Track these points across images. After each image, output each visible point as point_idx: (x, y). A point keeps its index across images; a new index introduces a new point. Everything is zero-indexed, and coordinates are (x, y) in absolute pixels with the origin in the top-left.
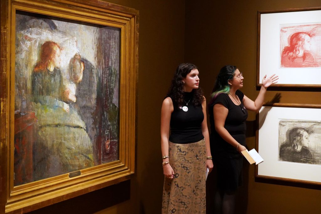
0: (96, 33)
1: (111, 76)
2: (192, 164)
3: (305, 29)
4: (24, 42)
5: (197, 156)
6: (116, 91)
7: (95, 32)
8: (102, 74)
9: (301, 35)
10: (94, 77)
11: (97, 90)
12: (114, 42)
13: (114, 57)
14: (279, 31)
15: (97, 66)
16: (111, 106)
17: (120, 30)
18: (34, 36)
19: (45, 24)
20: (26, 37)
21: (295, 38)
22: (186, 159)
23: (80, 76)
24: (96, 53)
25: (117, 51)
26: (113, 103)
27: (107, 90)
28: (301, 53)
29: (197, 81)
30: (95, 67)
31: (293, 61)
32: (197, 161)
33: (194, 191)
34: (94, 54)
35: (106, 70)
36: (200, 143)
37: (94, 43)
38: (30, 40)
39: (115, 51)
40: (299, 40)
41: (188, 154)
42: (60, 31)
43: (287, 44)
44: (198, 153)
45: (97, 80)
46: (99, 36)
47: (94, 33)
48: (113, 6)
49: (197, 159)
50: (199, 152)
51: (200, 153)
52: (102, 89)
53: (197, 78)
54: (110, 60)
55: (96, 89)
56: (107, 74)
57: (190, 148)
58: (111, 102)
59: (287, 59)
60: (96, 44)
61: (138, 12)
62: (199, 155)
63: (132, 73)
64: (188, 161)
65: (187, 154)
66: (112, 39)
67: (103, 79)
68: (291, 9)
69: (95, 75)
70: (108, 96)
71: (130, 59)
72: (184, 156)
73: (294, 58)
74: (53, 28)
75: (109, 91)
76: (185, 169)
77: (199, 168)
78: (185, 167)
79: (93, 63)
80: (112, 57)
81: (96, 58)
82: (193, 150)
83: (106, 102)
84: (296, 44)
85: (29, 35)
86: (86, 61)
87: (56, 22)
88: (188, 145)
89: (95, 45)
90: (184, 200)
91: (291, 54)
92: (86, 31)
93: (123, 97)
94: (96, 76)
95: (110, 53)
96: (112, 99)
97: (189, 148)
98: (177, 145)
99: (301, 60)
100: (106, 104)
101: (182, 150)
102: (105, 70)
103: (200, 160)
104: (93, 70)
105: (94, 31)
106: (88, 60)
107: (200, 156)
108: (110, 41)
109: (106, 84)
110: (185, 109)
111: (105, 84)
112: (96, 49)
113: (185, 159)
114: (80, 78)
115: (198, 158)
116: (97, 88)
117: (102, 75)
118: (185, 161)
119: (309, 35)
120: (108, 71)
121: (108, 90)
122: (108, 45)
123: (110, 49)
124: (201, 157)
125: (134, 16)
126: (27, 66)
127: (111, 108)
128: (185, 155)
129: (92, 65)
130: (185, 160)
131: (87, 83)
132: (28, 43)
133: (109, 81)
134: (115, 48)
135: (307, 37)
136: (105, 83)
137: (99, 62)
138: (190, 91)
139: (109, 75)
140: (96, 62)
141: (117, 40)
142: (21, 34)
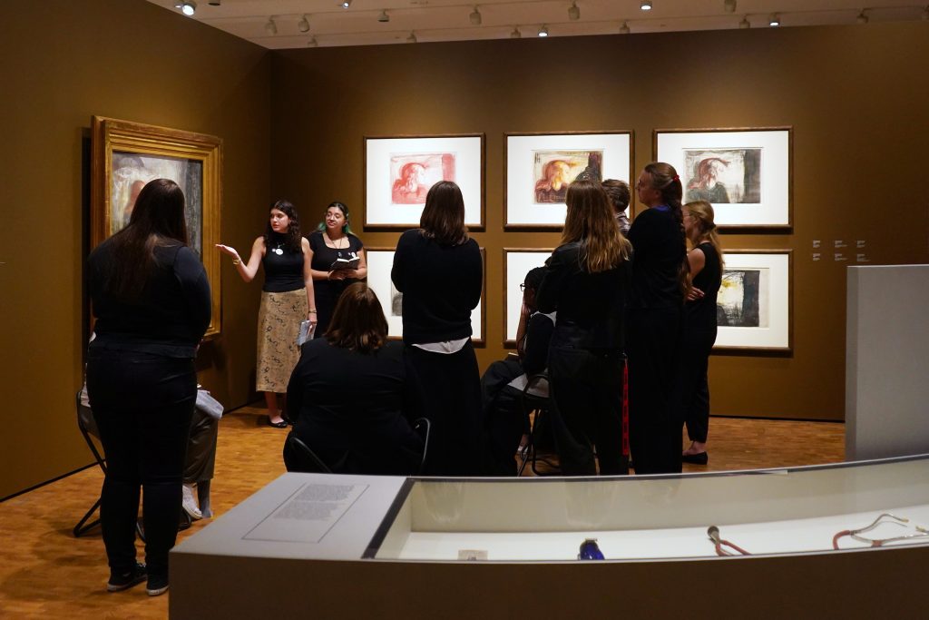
2: (288, 317)
3: (418, 160)
4: (117, 182)
5: (294, 307)
6: (198, 234)
9: (414, 166)
14: (389, 160)
17: (201, 162)
18: (125, 176)
19: (134, 162)
20: (119, 177)
21: (408, 169)
25: (199, 188)
28: (414, 188)
31: (405, 196)
33: (290, 347)
36: (298, 292)
38: (122, 180)
39: (197, 187)
40: (412, 171)
41: (283, 304)
42: (146, 169)
43: (398, 177)
44: (296, 303)
48: (198, 137)
49: (295, 311)
51: (298, 304)
59: (398, 195)
61: (222, 141)
62: (296, 306)
63: (216, 213)
64: (284, 313)
65: (281, 304)
68: (402, 135)
71: (213, 197)
73: (407, 193)
74: (141, 165)
78: (280, 319)
82: (289, 299)
84: (408, 177)
85: (121, 175)
87: (144, 160)
88: (283, 294)
90: (279, 357)
91: (403, 188)
93: (206, 241)
95: (192, 190)
96: (194, 244)
97: (284, 298)
98: (270, 294)
99: (414, 196)
101: (276, 300)
107: (298, 307)
108: (192, 176)
110: (279, 252)
115: (295, 309)
119: (423, 166)
124: (299, 309)
125: (217, 146)
126: (119, 208)
128: (279, 305)
130: (280, 311)
132: (121, 183)
134: (197, 184)
135: (420, 169)
141: (199, 175)
142: (115, 175)
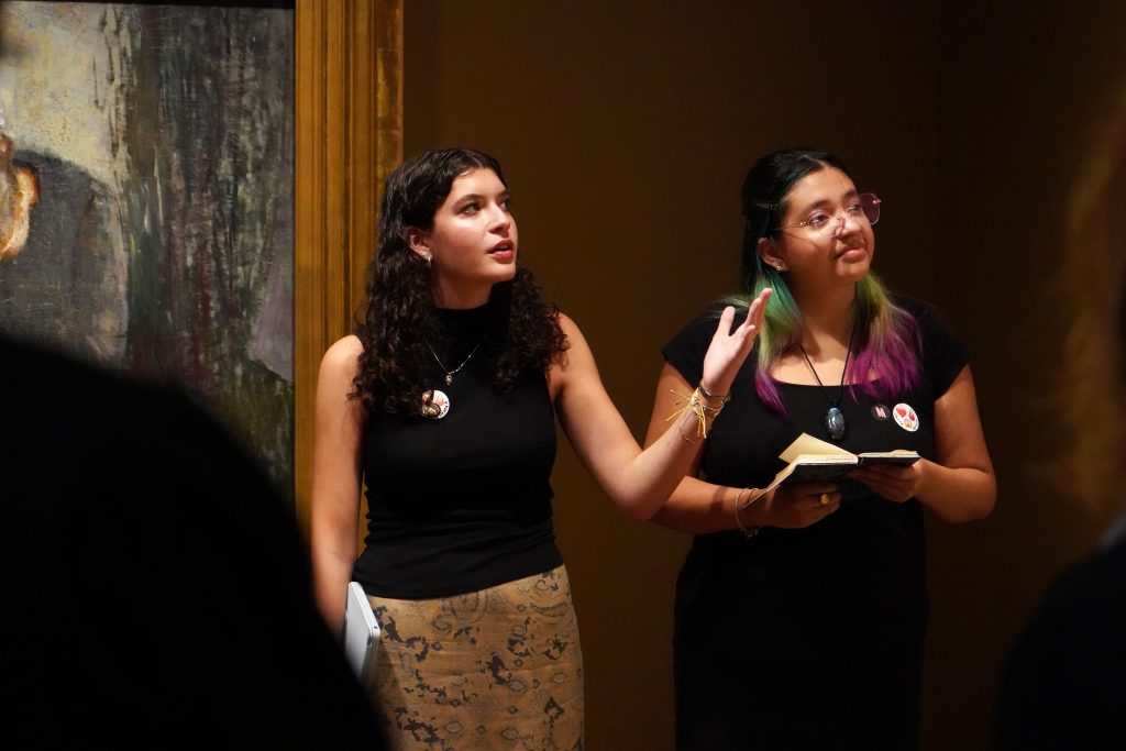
0: (117, 33)
1: (234, 230)
5: (496, 664)
6: (271, 299)
7: (112, 25)
8: (169, 217)
10: (105, 236)
11: (129, 296)
12: (257, 65)
13: (252, 139)
15: (127, 185)
16: (239, 370)
22: (427, 681)
23: (11, 231)
24: (123, 122)
26: (251, 357)
27: (206, 299)
29: (498, 230)
30: (117, 190)
32: (500, 690)
34: (107, 129)
35: (195, 201)
37: (102, 77)
39: (265, 106)
41: (442, 652)
44: (505, 645)
45: (128, 250)
46: (138, 44)
47: (102, 30)
49: (501, 681)
50: (512, 642)
51: (519, 649)
52: (166, 293)
53: (495, 215)
54: (225, 151)
55: (122, 288)
56: (205, 219)
57: (452, 620)
58: (239, 354)
60: (117, 82)
62: (508, 658)
64: (442, 693)
65: (431, 650)
66: (235, 53)
67: (171, 246)
69: (113, 228)
70: (215, 324)
72: (417, 665)
75: (222, 300)
76: (418, 739)
77: (511, 734)
78: (423, 725)
79: (99, 169)
80: (243, 138)
81: (123, 151)
82: (468, 629)
83: (195, 351)
86: (53, 162)
89: (113, 88)
92: (51, 26)
94: (125, 231)
95: (226, 119)
97: (446, 620)
100: (197, 361)
101: (403, 633)
102: (189, 199)
103: (516, 685)
104: (99, 203)
105: (103, 23)
106: (66, 157)
107: (519, 664)
108: (223, 63)
109: (198, 266)
111: (187, 269)
112: (122, 106)
113: (420, 679)
114: (13, 240)
115: (503, 674)
116: (130, 284)
117: (168, 228)
118: (419, 691)
120: (213, 206)
121: (213, 294)
122: (208, 82)
123: (221, 99)
124: (526, 674)
127: (239, 383)
128: (421, 658)
129: (91, 180)
130: (423, 687)
131: (61, 263)
133: (217, 256)
134: (262, 93)
136: (190, 261)
137: (141, 166)
138: (479, 298)
139: (218, 226)
140: (121, 167)
